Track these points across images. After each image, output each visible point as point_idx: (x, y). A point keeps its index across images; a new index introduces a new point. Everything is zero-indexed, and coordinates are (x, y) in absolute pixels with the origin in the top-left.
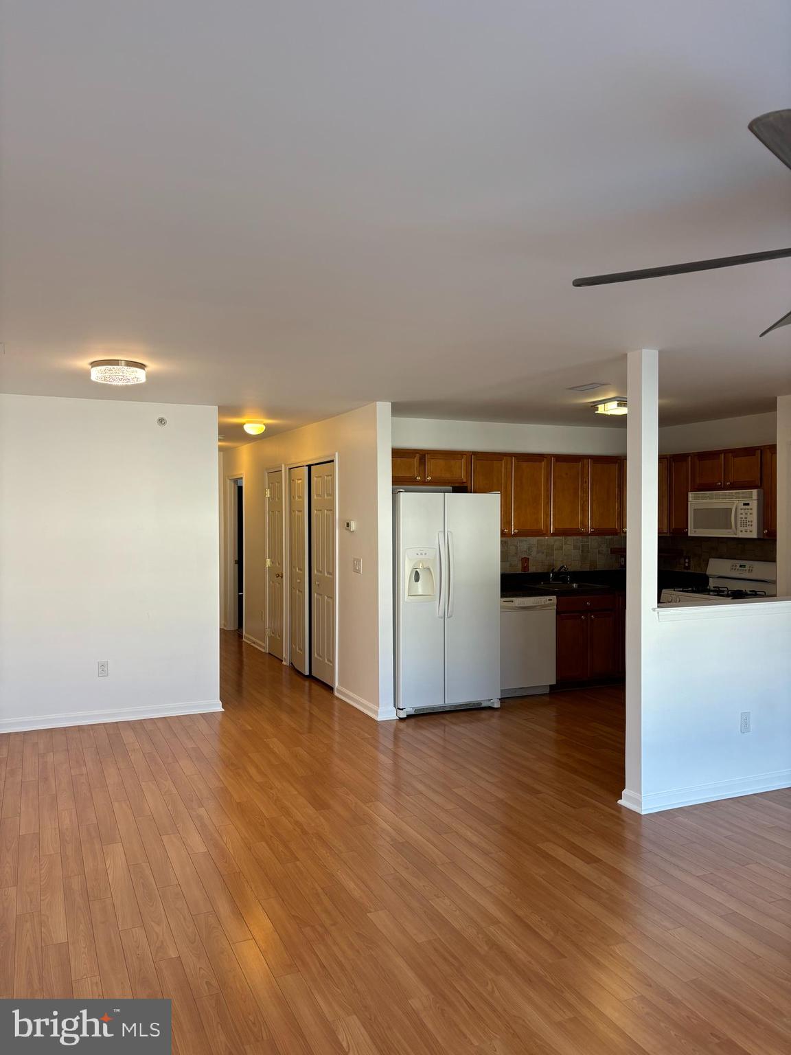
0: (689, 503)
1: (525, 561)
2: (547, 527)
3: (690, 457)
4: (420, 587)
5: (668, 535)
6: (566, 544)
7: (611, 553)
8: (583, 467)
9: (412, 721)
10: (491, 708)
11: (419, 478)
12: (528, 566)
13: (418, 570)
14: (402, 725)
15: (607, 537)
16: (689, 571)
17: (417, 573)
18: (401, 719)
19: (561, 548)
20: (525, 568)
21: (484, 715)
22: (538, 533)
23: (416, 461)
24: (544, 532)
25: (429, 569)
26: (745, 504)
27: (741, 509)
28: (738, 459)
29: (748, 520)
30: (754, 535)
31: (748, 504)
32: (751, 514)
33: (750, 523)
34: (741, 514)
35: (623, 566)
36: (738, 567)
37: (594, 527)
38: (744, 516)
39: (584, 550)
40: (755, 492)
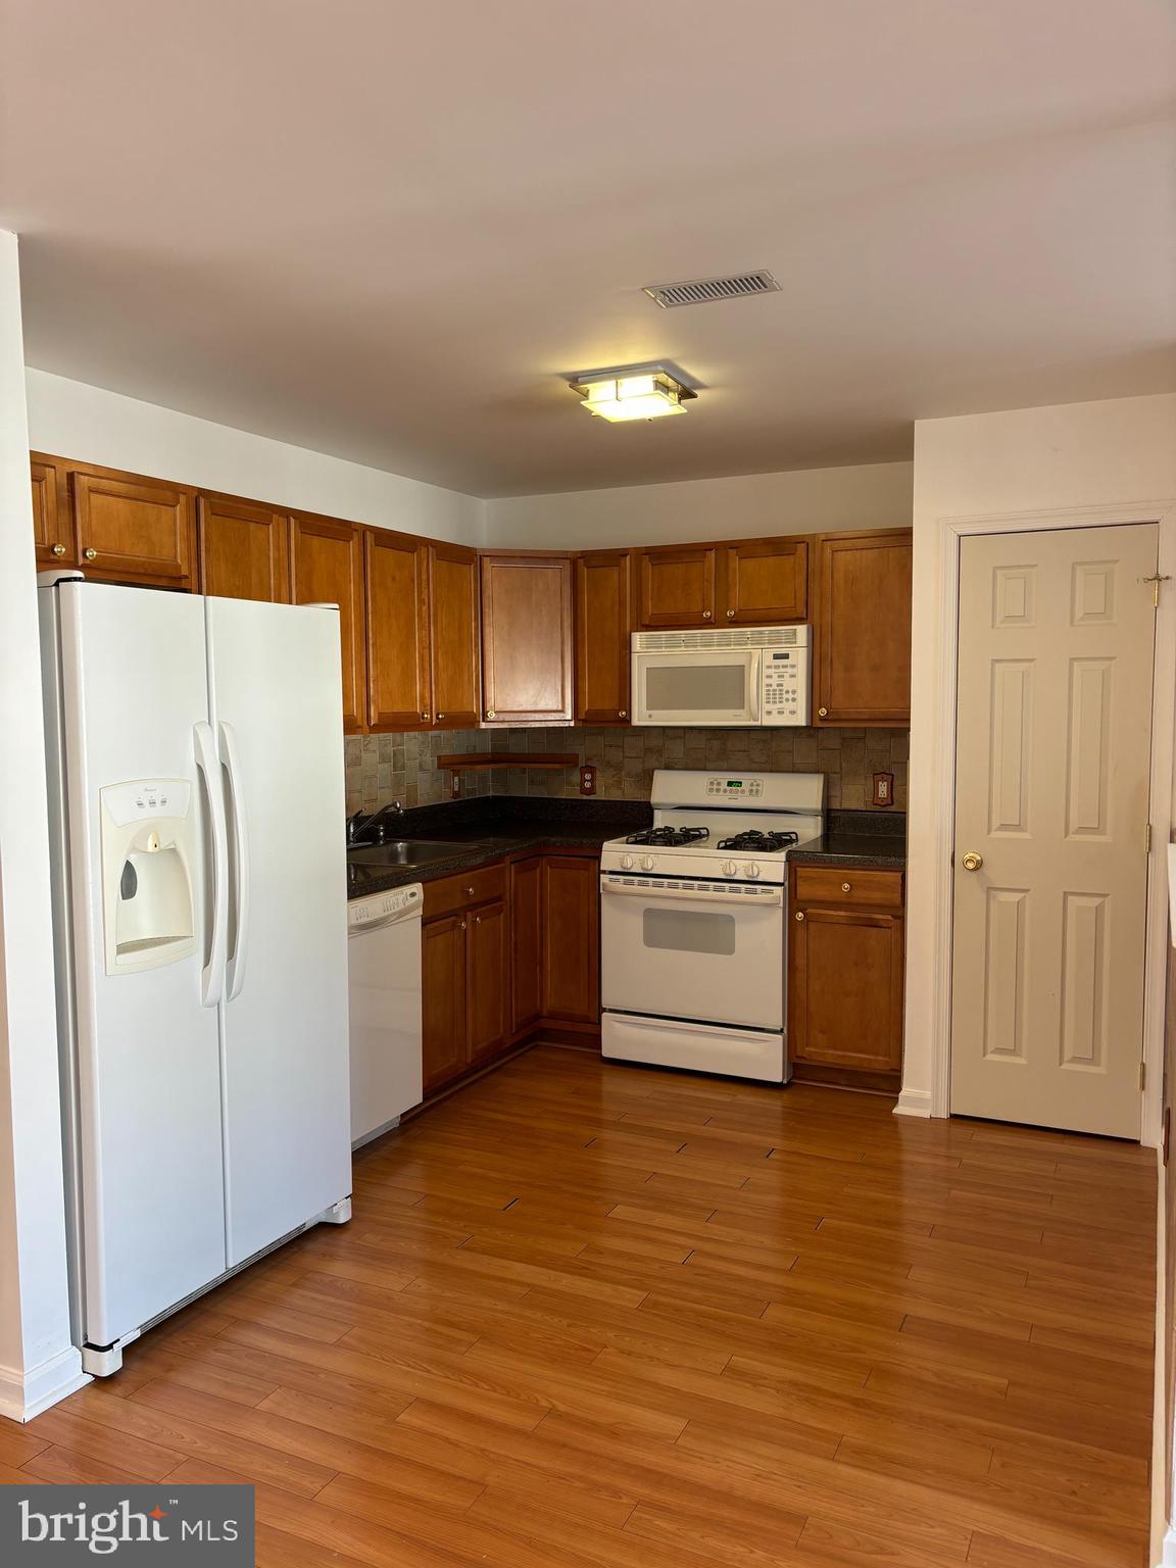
0: (635, 657)
2: (363, 710)
3: (628, 557)
4: (144, 915)
5: (572, 724)
7: (439, 768)
10: (330, 1227)
11: (60, 549)
16: (592, 797)
17: (129, 871)
24: (359, 723)
26: (776, 657)
27: (769, 667)
28: (750, 564)
29: (785, 688)
30: (800, 720)
31: (786, 656)
32: (792, 676)
33: (790, 696)
34: (769, 677)
35: (456, 794)
36: (724, 785)
37: (441, 711)
38: (774, 681)
39: (398, 762)
40: (802, 630)
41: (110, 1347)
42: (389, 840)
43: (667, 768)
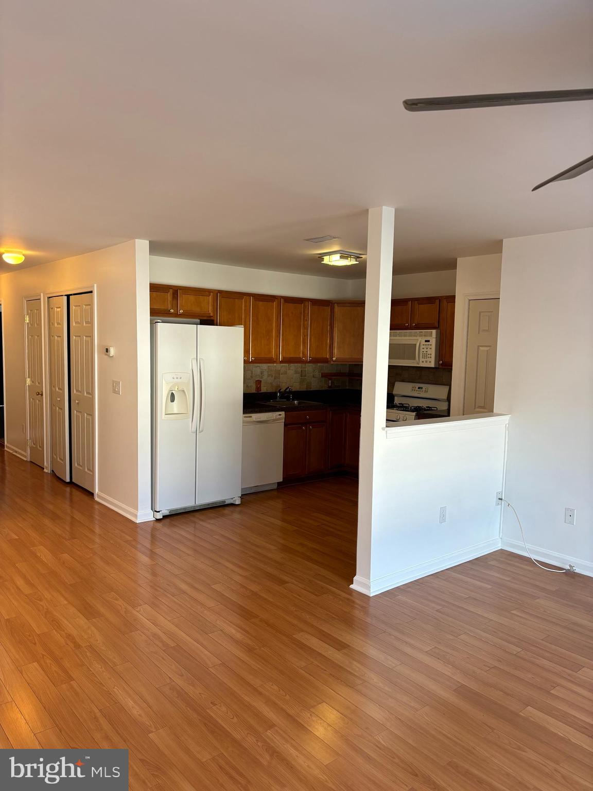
1: (259, 383)
2: (277, 356)
4: (175, 407)
6: (289, 369)
7: (322, 377)
8: (305, 306)
9: (168, 520)
10: (232, 505)
11: (172, 311)
12: (260, 386)
13: (173, 392)
14: (159, 525)
15: (319, 364)
17: (173, 395)
18: (158, 520)
19: (285, 373)
20: (258, 388)
21: (227, 511)
22: (270, 361)
23: (169, 296)
24: (275, 360)
25: (183, 391)
26: (426, 341)
27: (423, 345)
28: (421, 306)
29: (428, 353)
30: (432, 365)
31: (428, 341)
32: (431, 348)
33: (429, 356)
34: (423, 348)
35: (329, 387)
36: (417, 389)
37: (312, 356)
38: (425, 350)
39: (302, 374)
40: (434, 331)
41: (159, 512)
42: (293, 399)
43: (403, 381)
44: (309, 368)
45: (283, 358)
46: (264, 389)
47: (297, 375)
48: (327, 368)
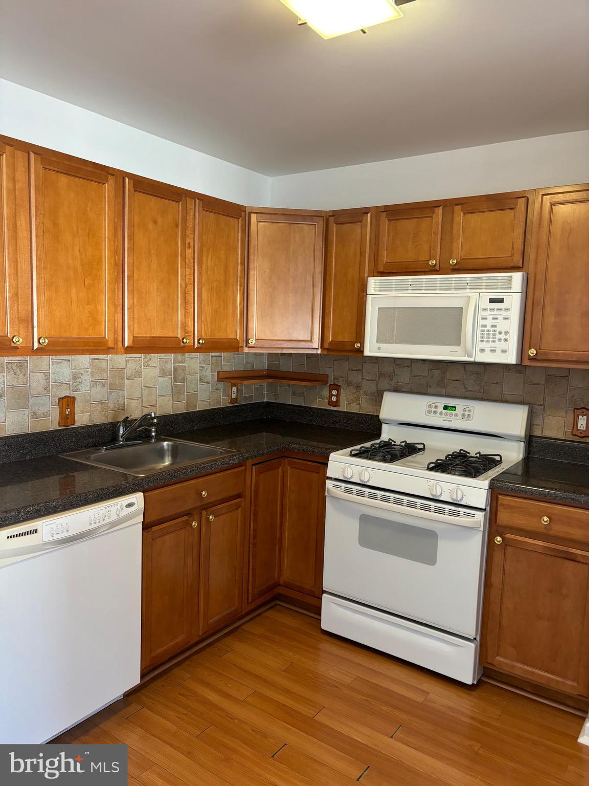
0: (369, 299)
1: (67, 402)
2: (115, 332)
3: (369, 215)
5: (319, 352)
6: (147, 366)
7: (219, 379)
8: (186, 208)
12: (72, 413)
15: (212, 354)
16: (336, 409)
19: (138, 375)
22: (96, 347)
26: (492, 301)
27: (485, 310)
28: (474, 219)
29: (498, 329)
30: (511, 358)
31: (501, 301)
32: (506, 319)
33: (503, 336)
34: (485, 318)
35: (233, 401)
36: (441, 409)
37: (204, 336)
38: (489, 322)
39: (177, 376)
40: (517, 277)
42: (159, 439)
43: (396, 390)
44: (192, 362)
45: (135, 339)
46: (82, 418)
47: (166, 378)
48: (229, 362)
